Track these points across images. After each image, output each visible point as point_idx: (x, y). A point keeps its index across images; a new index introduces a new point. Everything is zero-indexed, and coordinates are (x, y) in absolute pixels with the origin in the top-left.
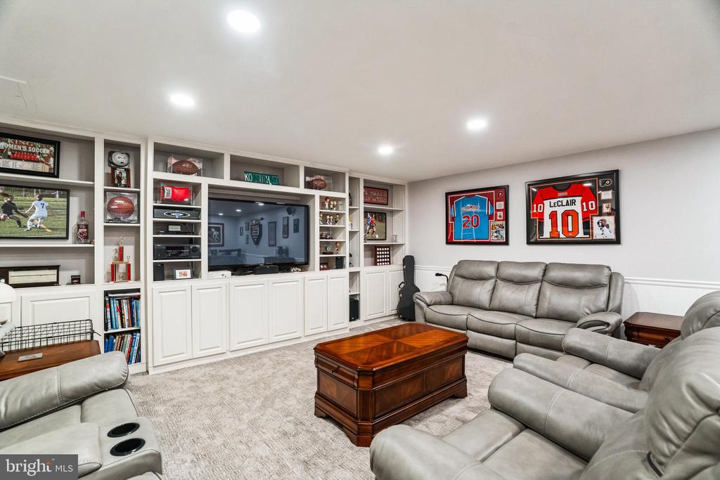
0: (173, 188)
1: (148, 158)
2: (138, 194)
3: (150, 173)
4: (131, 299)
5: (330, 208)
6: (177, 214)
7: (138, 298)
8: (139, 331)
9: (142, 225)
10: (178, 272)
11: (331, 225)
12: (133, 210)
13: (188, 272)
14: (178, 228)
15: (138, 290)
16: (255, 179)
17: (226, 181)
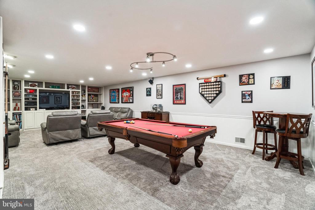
0: (30, 90)
1: (23, 83)
2: (21, 91)
3: (23, 87)
4: (19, 115)
5: (76, 94)
6: (31, 96)
7: (21, 114)
8: (21, 122)
9: (22, 98)
10: (31, 109)
11: (76, 98)
12: (20, 96)
13: (34, 109)
14: (31, 99)
15: (21, 113)
16: (53, 87)
17: (44, 88)
